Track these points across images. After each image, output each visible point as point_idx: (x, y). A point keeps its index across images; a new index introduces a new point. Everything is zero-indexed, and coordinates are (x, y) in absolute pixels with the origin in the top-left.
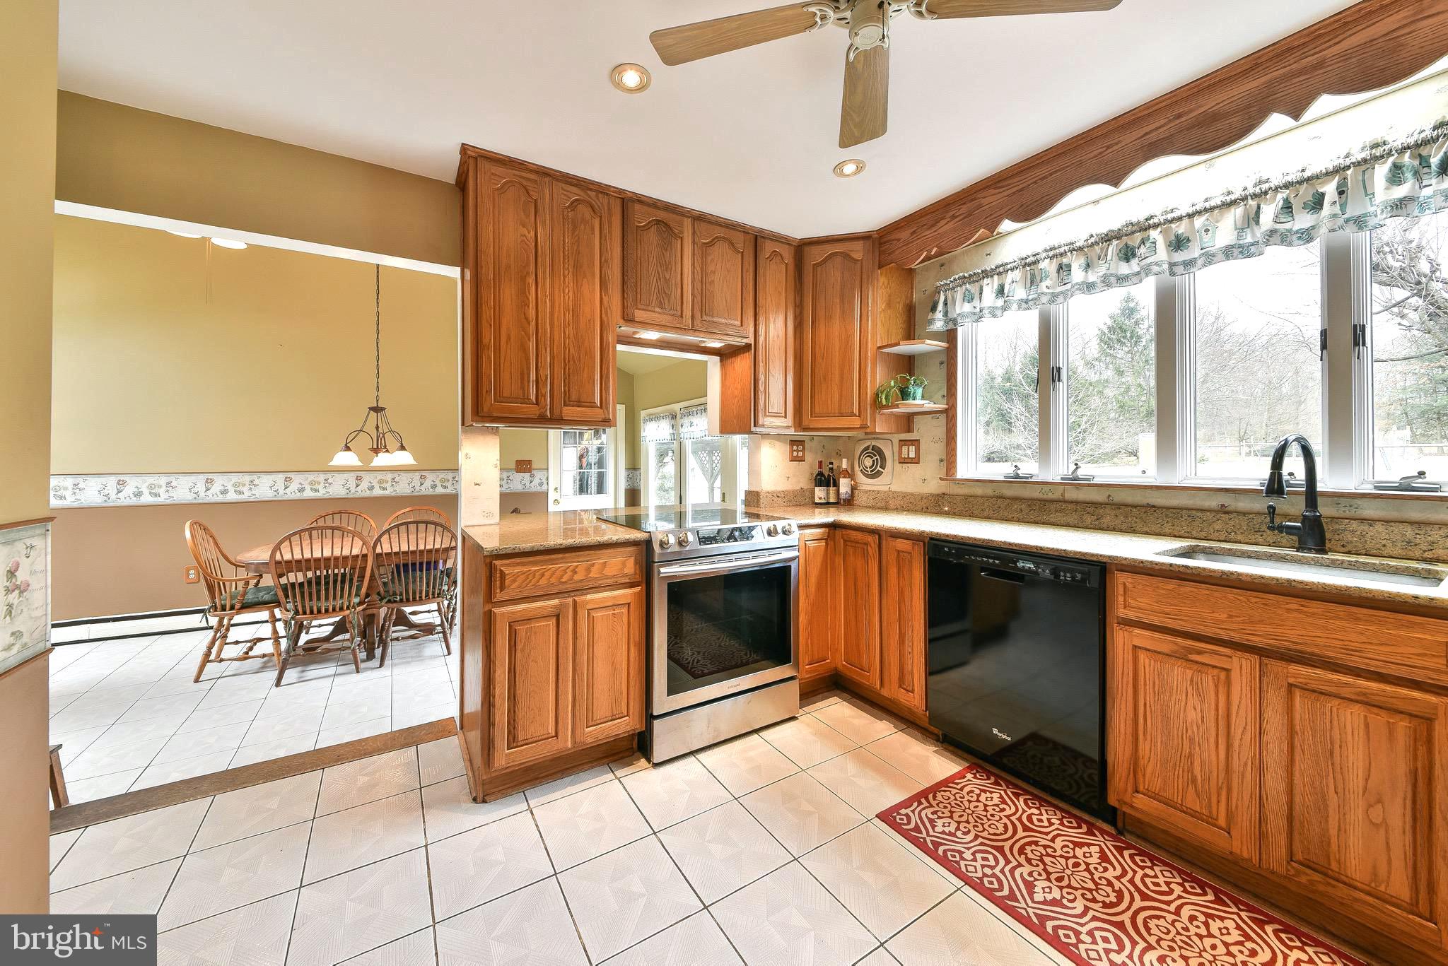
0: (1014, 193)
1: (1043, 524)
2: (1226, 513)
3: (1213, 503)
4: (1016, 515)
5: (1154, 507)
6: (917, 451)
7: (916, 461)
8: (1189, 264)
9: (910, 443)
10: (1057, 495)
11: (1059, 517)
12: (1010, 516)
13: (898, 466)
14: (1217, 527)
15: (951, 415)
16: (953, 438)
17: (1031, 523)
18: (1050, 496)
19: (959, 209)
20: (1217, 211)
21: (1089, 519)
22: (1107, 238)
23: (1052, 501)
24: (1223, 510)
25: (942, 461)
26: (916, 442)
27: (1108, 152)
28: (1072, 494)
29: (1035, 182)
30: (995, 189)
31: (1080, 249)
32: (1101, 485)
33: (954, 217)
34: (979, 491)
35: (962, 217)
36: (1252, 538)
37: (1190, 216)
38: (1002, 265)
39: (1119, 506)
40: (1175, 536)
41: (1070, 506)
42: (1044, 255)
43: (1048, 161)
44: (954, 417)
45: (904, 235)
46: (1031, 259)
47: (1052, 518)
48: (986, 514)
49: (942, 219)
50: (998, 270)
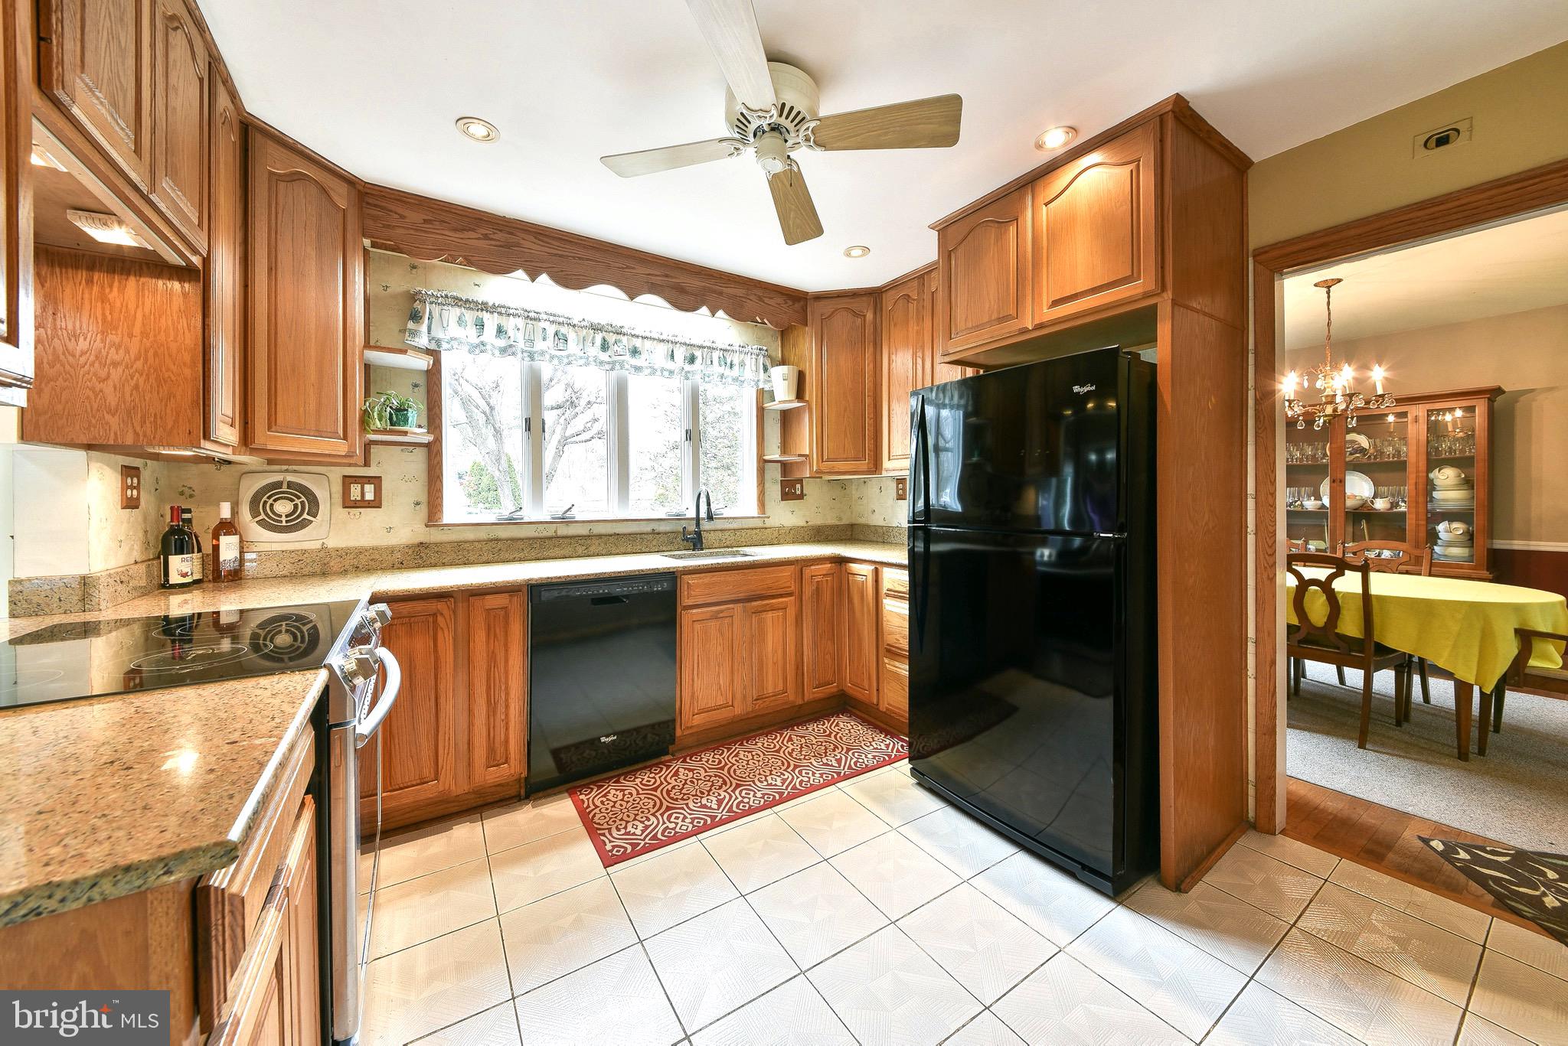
0: (556, 255)
1: (544, 559)
2: (654, 534)
3: (648, 528)
4: (517, 555)
5: (618, 534)
6: (378, 492)
7: (376, 503)
8: (638, 369)
9: (366, 480)
10: (550, 533)
11: (557, 551)
12: (511, 557)
13: (341, 513)
14: (654, 544)
15: (435, 451)
16: (438, 477)
17: (532, 560)
18: (545, 534)
19: (494, 233)
20: (655, 342)
21: (580, 550)
22: (596, 328)
23: (550, 538)
24: (653, 532)
25: (418, 504)
26: (376, 481)
27: (627, 270)
28: (563, 531)
29: (573, 257)
30: (536, 238)
31: (574, 326)
32: (584, 522)
33: (486, 237)
34: (470, 535)
35: (498, 243)
36: (669, 548)
37: (644, 338)
38: (504, 307)
39: (600, 536)
40: (634, 553)
41: (566, 541)
42: (545, 317)
43: (585, 247)
44: (439, 453)
45: (414, 217)
46: (532, 315)
47: (551, 553)
48: (484, 559)
49: (473, 230)
50: (499, 309)
